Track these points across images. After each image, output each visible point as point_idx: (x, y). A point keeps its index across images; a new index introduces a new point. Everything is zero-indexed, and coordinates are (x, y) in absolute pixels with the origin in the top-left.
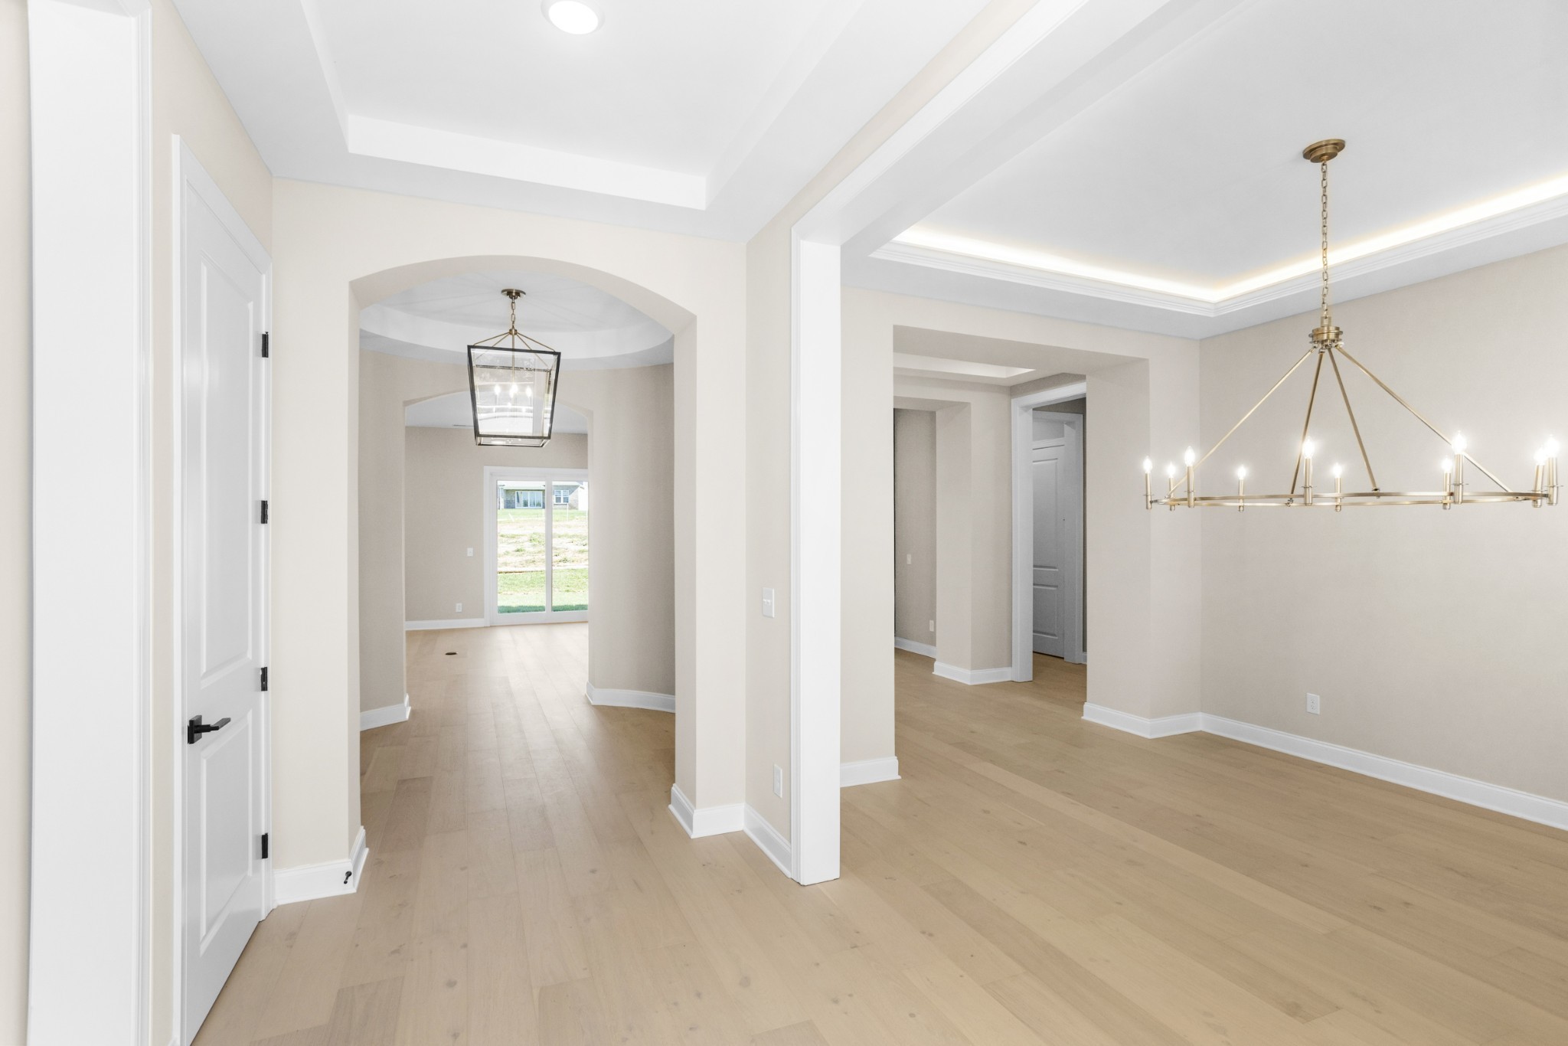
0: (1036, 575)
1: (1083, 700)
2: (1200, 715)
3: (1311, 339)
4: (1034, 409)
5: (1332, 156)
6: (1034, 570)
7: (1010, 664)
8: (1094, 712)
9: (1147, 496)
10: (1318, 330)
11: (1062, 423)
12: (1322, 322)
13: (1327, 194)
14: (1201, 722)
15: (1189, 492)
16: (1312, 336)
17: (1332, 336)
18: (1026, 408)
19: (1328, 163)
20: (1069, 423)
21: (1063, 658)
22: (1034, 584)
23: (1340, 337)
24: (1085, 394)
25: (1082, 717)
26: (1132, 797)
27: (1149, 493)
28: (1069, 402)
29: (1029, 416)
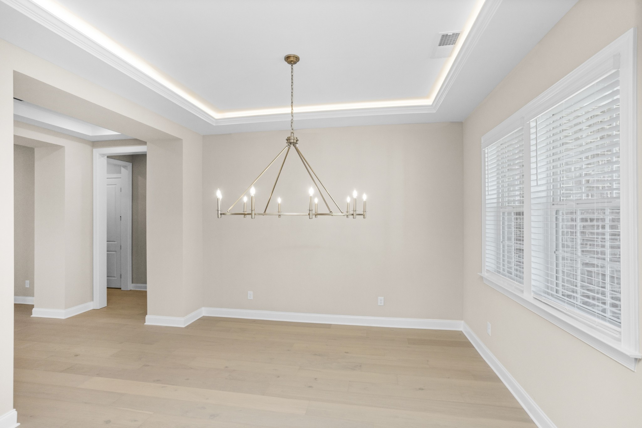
0: (108, 246)
1: (146, 313)
2: (203, 309)
3: (287, 141)
4: (108, 157)
5: (295, 63)
6: (107, 244)
7: (92, 300)
8: (151, 320)
9: (218, 211)
10: (290, 137)
11: (120, 166)
12: (291, 134)
13: (293, 79)
14: (205, 312)
15: (252, 211)
16: (287, 140)
17: (295, 141)
18: (103, 155)
19: (293, 65)
20: (125, 167)
21: (120, 288)
22: (107, 251)
23: (298, 142)
24: (146, 152)
25: (145, 324)
26: (192, 368)
27: (219, 209)
28: (125, 156)
29: (105, 160)
